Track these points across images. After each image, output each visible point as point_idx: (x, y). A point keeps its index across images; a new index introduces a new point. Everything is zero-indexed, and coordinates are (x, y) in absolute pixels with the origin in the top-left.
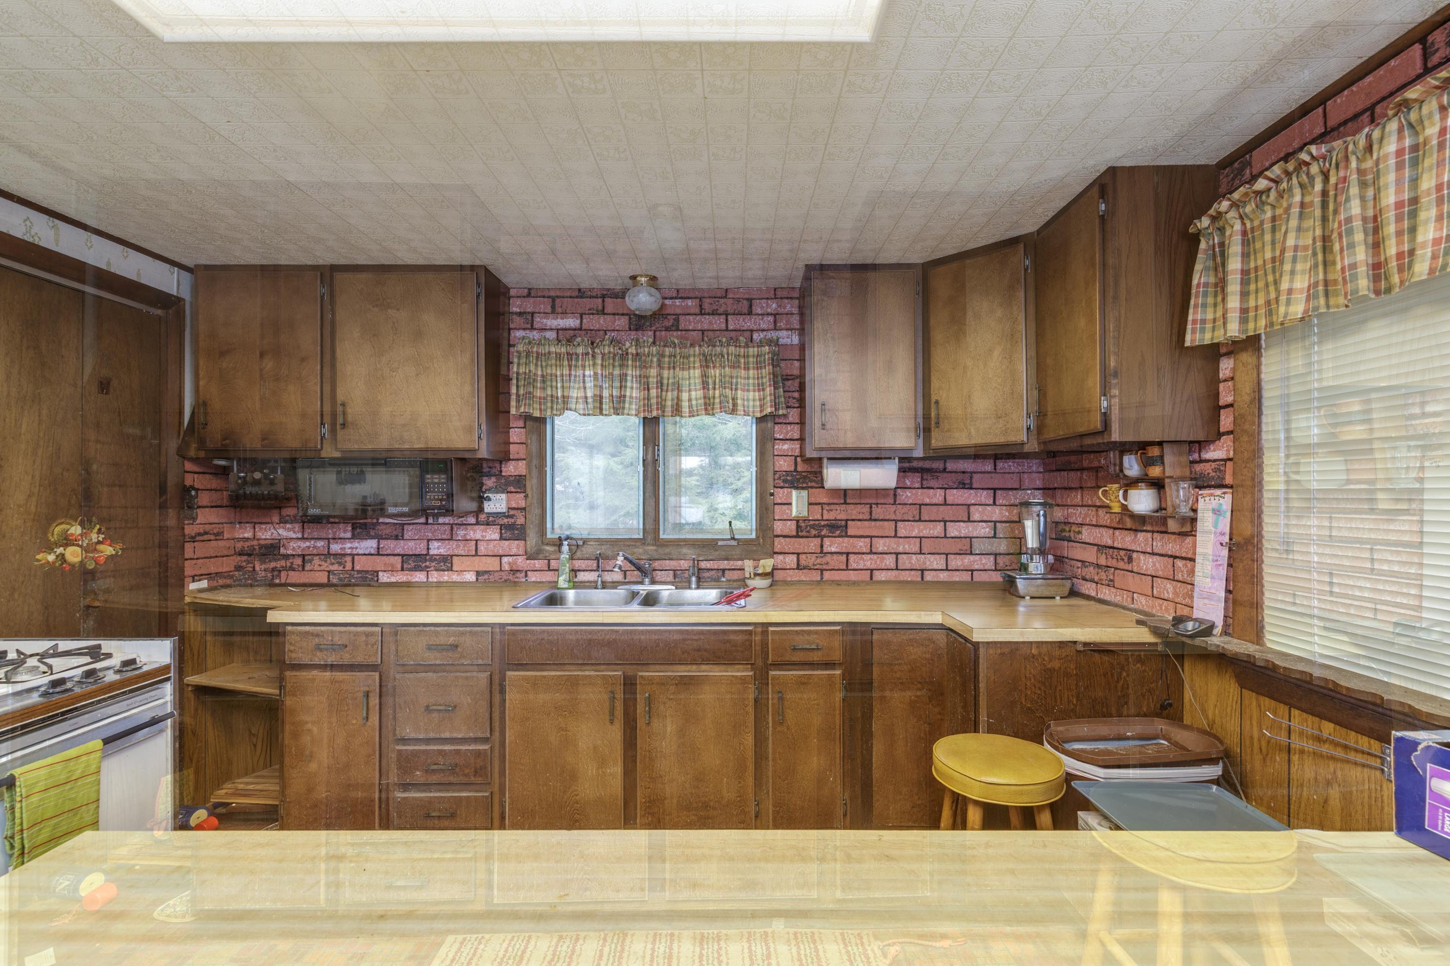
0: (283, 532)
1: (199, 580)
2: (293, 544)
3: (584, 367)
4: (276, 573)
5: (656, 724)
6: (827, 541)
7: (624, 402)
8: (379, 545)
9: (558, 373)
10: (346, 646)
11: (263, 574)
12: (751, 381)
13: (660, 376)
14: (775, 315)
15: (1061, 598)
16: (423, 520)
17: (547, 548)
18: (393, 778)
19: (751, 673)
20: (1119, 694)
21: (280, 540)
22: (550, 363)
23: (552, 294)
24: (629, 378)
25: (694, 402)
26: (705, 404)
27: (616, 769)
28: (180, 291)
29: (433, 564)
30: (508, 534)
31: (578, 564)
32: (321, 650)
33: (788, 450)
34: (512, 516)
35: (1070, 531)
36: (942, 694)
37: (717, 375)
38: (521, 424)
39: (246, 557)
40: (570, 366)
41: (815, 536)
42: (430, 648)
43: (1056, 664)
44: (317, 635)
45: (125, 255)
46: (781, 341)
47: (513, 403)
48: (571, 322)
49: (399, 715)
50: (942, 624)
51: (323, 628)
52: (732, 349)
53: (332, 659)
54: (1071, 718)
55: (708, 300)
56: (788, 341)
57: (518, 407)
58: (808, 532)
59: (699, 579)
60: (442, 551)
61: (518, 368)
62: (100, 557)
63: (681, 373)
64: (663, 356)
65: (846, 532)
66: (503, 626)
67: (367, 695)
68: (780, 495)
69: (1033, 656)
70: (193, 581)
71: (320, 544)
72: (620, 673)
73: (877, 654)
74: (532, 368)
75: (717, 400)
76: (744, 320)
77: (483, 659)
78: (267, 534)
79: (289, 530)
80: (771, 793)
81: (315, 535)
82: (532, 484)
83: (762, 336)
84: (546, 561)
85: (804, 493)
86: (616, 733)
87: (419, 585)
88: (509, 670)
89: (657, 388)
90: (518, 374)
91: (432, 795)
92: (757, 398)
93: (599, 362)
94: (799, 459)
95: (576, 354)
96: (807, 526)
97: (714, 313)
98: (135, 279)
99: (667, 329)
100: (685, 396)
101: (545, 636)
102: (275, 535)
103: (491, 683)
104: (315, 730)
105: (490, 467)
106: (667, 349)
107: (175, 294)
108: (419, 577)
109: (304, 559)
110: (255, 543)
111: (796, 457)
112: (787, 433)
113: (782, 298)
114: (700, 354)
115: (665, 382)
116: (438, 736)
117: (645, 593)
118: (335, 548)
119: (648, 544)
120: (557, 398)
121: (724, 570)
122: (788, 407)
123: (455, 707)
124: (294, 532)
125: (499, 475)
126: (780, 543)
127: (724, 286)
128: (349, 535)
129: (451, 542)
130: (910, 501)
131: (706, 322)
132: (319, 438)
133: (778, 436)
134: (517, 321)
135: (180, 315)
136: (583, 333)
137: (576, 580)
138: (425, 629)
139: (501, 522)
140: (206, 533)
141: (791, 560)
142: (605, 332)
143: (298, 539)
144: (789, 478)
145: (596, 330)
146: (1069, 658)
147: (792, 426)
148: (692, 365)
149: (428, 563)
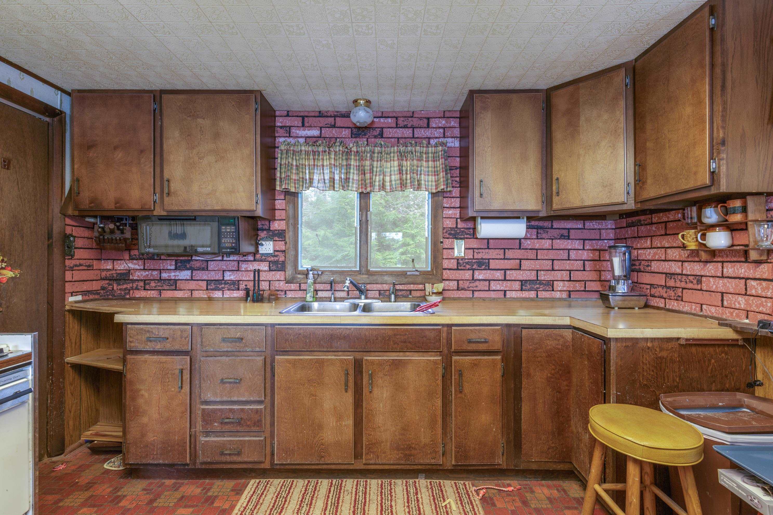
0: (131, 265)
1: (76, 295)
2: (138, 273)
3: (323, 159)
4: (127, 291)
5: (376, 392)
6: (477, 273)
7: (349, 182)
8: (192, 274)
9: (307, 163)
10: (168, 339)
11: (119, 292)
12: (430, 169)
13: (372, 166)
14: (444, 128)
15: (639, 308)
16: (220, 258)
17: (299, 276)
18: (199, 427)
19: (440, 358)
20: (709, 375)
21: (129, 270)
22: (301, 157)
23: (302, 114)
24: (352, 167)
25: (393, 183)
26: (401, 183)
27: (349, 422)
28: (62, 107)
29: (227, 286)
30: (274, 268)
31: (318, 286)
32: (151, 341)
33: (452, 214)
34: (276, 256)
35: (640, 265)
36: (569, 372)
37: (409, 165)
38: (282, 197)
39: (108, 281)
40: (314, 159)
41: (469, 269)
42: (224, 340)
43: (664, 354)
44: (148, 331)
45: (22, 77)
46: (449, 145)
47: (278, 183)
48: (315, 132)
49: (203, 385)
50: (570, 325)
51: (152, 326)
52: (418, 148)
53: (158, 347)
54: (675, 392)
55: (402, 119)
56: (453, 145)
57: (281, 186)
58: (465, 266)
59: (396, 296)
60: (232, 278)
61: (281, 161)
62: (3, 278)
63: (385, 164)
64: (373, 153)
65: (489, 267)
66: (273, 325)
67: (182, 371)
68: (447, 243)
69: (649, 348)
70: (72, 296)
71: (155, 273)
72: (352, 357)
73: (525, 345)
74: (290, 160)
75: (409, 181)
76: (424, 131)
77: (260, 348)
78: (122, 266)
79: (135, 264)
80: (453, 440)
81: (152, 267)
82: (289, 235)
83: (436, 141)
84: (298, 285)
85: (462, 242)
86: (349, 398)
87: (218, 299)
88: (277, 355)
89: (370, 173)
90: (281, 165)
91: (225, 439)
92: (434, 180)
93: (333, 156)
94: (459, 220)
95: (318, 151)
96: (464, 263)
97: (405, 127)
98: (29, 94)
99: (375, 137)
100: (387, 179)
101: (302, 331)
102: (126, 267)
103: (265, 364)
104: (146, 395)
105: (263, 225)
106: (376, 148)
107: (59, 108)
108: (218, 294)
109: (145, 282)
110: (114, 272)
111: (457, 219)
112: (452, 203)
113: (448, 118)
114: (397, 152)
115: (375, 169)
116: (229, 399)
117: (363, 304)
118: (165, 275)
119: (363, 274)
120: (306, 180)
121: (411, 291)
122: (453, 187)
123: (241, 380)
124: (139, 265)
125: (269, 230)
126: (446, 273)
127: (412, 110)
128: (173, 267)
129: (238, 272)
130: (530, 247)
131: (400, 132)
132: (152, 203)
133: (445, 205)
134: (280, 132)
135: (62, 123)
136: (322, 139)
137: (317, 296)
138: (221, 327)
139: (270, 260)
140: (81, 265)
141: (453, 285)
142: (336, 138)
143: (141, 270)
144: (452, 232)
145: (330, 138)
146: (674, 349)
147: (455, 199)
148: (392, 159)
149: (223, 286)
